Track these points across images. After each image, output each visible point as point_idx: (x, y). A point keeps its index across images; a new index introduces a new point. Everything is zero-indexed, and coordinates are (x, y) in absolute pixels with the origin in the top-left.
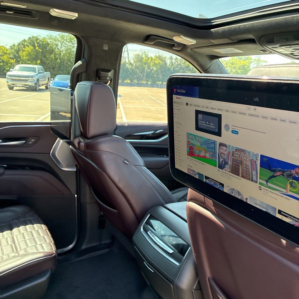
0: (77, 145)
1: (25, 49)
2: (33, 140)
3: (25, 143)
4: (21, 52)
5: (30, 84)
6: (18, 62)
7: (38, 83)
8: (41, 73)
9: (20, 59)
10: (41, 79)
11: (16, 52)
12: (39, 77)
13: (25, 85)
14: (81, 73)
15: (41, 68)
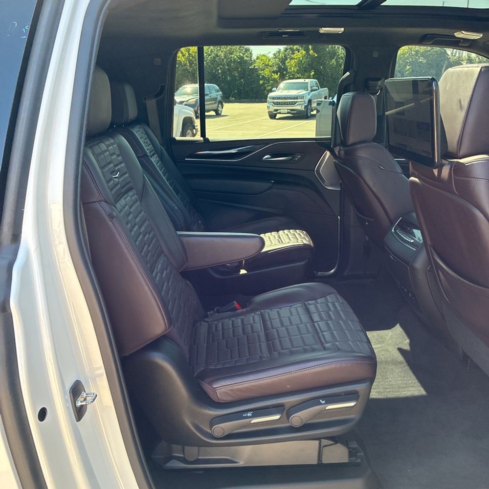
0: (337, 153)
1: (294, 56)
2: (299, 157)
3: (291, 159)
4: (288, 60)
5: (298, 108)
6: (283, 78)
7: (309, 107)
8: (315, 90)
9: (286, 71)
10: (314, 99)
11: (281, 62)
12: (311, 97)
13: (291, 110)
14: (350, 85)
15: (316, 82)
